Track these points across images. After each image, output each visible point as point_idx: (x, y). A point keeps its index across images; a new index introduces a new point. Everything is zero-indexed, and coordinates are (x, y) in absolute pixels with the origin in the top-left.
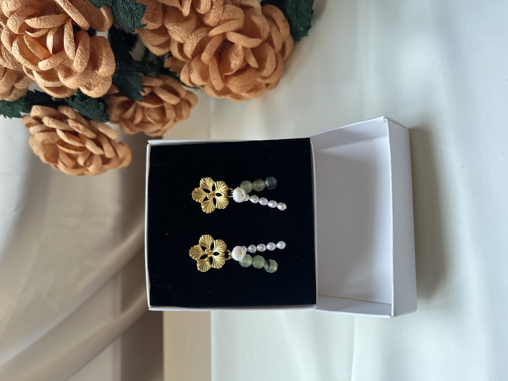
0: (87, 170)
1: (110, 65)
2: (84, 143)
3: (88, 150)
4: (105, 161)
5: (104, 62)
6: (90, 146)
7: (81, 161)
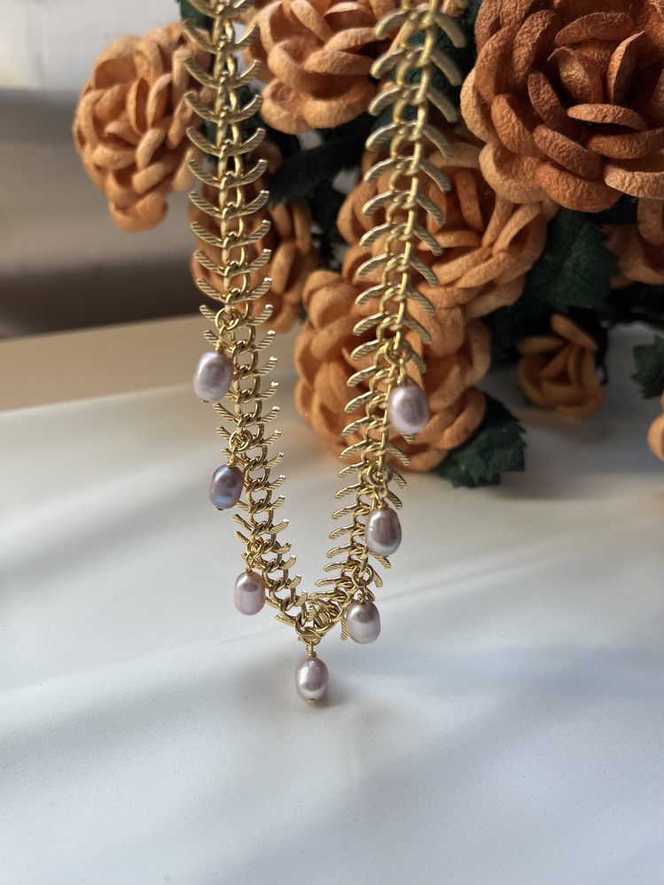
0: (94, 148)
1: (330, 116)
2: (155, 124)
3: (139, 138)
4: (124, 175)
5: (334, 104)
6: (149, 138)
7: (112, 128)
